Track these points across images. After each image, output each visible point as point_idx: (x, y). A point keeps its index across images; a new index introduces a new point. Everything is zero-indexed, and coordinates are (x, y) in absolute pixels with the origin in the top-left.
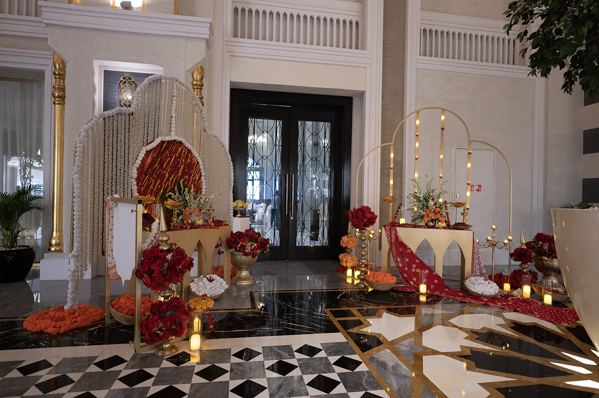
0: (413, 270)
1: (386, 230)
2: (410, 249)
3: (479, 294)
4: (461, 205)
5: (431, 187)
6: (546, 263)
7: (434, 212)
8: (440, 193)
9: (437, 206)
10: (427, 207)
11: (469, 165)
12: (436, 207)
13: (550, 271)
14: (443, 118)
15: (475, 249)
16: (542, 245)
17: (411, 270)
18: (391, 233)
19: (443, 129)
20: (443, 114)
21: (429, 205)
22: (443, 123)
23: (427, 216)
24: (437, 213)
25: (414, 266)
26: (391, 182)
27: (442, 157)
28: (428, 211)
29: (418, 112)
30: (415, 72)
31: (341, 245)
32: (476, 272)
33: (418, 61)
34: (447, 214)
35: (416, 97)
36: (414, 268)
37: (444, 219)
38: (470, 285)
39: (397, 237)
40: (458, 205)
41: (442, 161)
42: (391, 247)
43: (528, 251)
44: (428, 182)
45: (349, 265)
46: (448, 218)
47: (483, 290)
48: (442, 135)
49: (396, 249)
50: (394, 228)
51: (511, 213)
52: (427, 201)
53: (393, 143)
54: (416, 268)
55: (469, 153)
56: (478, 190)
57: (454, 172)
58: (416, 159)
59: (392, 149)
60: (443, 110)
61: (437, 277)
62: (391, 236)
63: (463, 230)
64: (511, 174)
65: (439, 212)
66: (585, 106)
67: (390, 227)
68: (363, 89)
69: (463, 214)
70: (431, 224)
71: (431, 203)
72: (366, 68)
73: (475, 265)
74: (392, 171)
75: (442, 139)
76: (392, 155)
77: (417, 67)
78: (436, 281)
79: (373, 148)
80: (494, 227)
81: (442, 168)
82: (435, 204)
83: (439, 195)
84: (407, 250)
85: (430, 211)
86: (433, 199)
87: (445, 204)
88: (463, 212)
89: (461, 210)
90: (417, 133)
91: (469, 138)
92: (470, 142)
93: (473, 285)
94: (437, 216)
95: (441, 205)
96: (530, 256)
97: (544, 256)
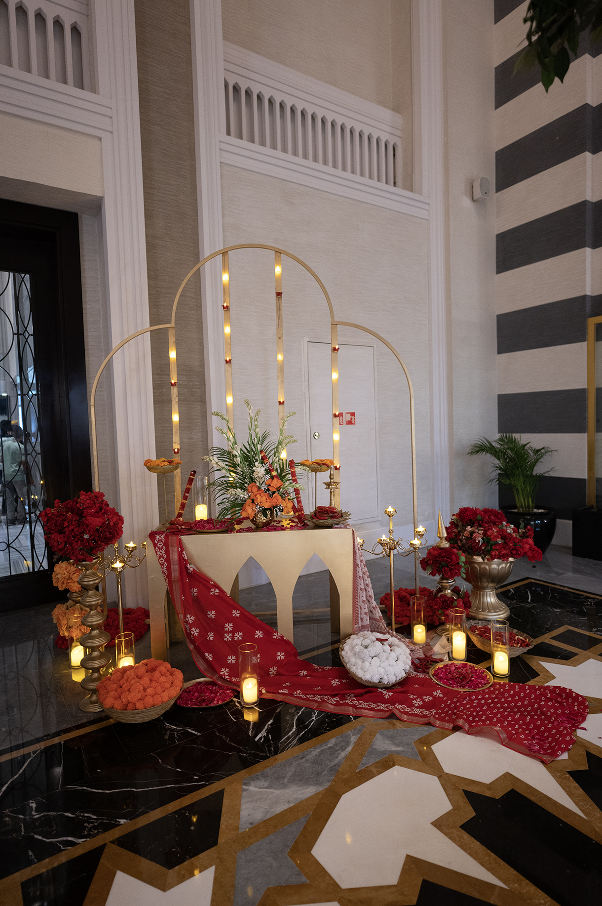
0: (228, 637)
1: (155, 545)
2: (216, 586)
3: (374, 683)
4: (324, 467)
5: (258, 430)
6: (480, 568)
7: (268, 490)
8: (280, 443)
9: (274, 473)
10: (252, 480)
11: (335, 376)
12: (272, 477)
13: (485, 580)
14: (278, 270)
15: (359, 570)
16: (472, 533)
17: (222, 637)
18: (167, 552)
19: (279, 294)
20: (278, 261)
21: (255, 475)
22: (278, 281)
23: (253, 502)
24: (274, 493)
25: (229, 627)
26: (176, 418)
27: (280, 357)
28: (255, 490)
29: (224, 253)
30: (219, 172)
31: (55, 585)
32: (362, 619)
33: (224, 146)
34: (297, 491)
35: (223, 226)
36: (228, 632)
37: (290, 505)
38: (353, 660)
39: (183, 563)
40: (319, 466)
41: (281, 368)
42: (171, 588)
43: (454, 553)
44: (251, 419)
45: (76, 634)
46: (299, 502)
47: (382, 671)
48: (279, 309)
49: (183, 593)
50: (175, 538)
51: (414, 472)
52: (251, 465)
53: (173, 325)
54: (233, 632)
55: (335, 350)
56: (350, 423)
57: (307, 389)
58: (227, 362)
59: (172, 339)
60: (278, 252)
61: (283, 643)
62: (168, 560)
63: (330, 527)
64: (412, 393)
65: (278, 489)
66: (498, 272)
67: (166, 537)
68: (99, 194)
69: (328, 485)
70: (262, 519)
71: (260, 470)
72: (100, 139)
73: (360, 603)
74: (174, 391)
75: (279, 317)
76: (173, 355)
77: (223, 161)
78: (281, 656)
79: (132, 332)
80: (390, 509)
81: (283, 382)
82: (268, 471)
83: (277, 447)
84: (209, 590)
85: (259, 488)
86: (263, 461)
87: (291, 467)
88: (329, 480)
89: (324, 476)
90: (224, 302)
91: (332, 316)
92: (334, 325)
93: (359, 662)
94: (275, 500)
95: (282, 470)
96: (458, 563)
97: (477, 556)
